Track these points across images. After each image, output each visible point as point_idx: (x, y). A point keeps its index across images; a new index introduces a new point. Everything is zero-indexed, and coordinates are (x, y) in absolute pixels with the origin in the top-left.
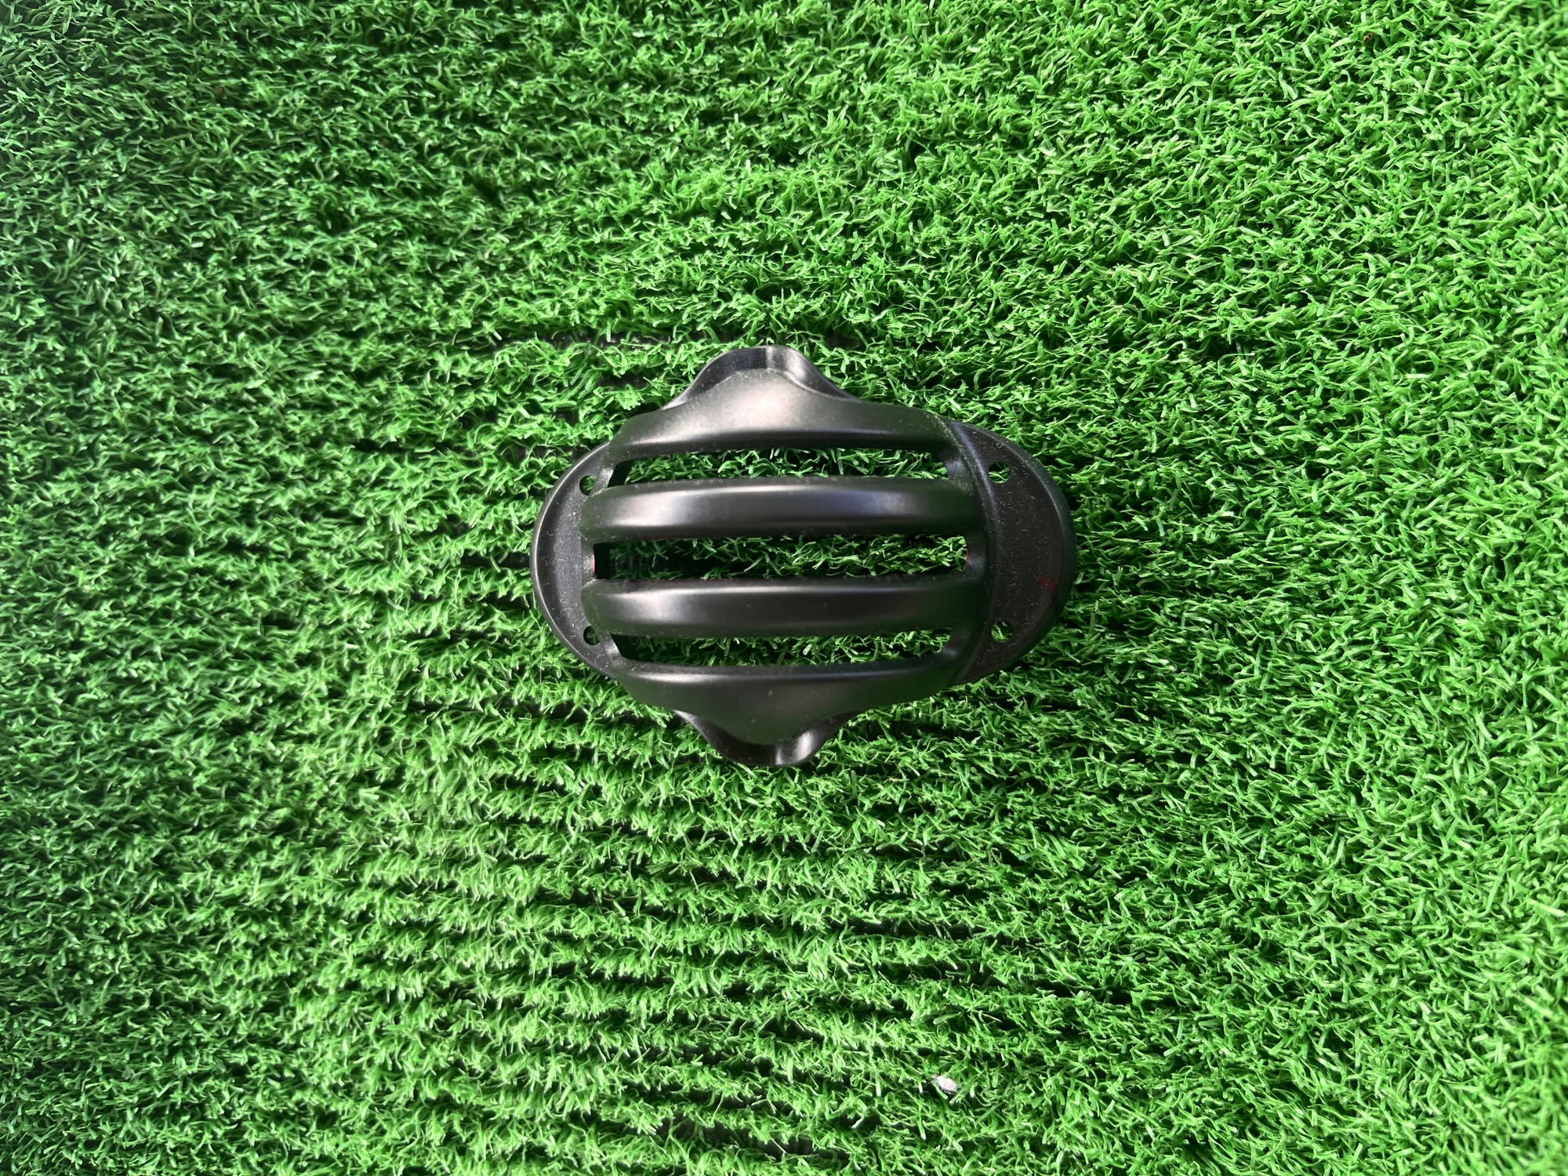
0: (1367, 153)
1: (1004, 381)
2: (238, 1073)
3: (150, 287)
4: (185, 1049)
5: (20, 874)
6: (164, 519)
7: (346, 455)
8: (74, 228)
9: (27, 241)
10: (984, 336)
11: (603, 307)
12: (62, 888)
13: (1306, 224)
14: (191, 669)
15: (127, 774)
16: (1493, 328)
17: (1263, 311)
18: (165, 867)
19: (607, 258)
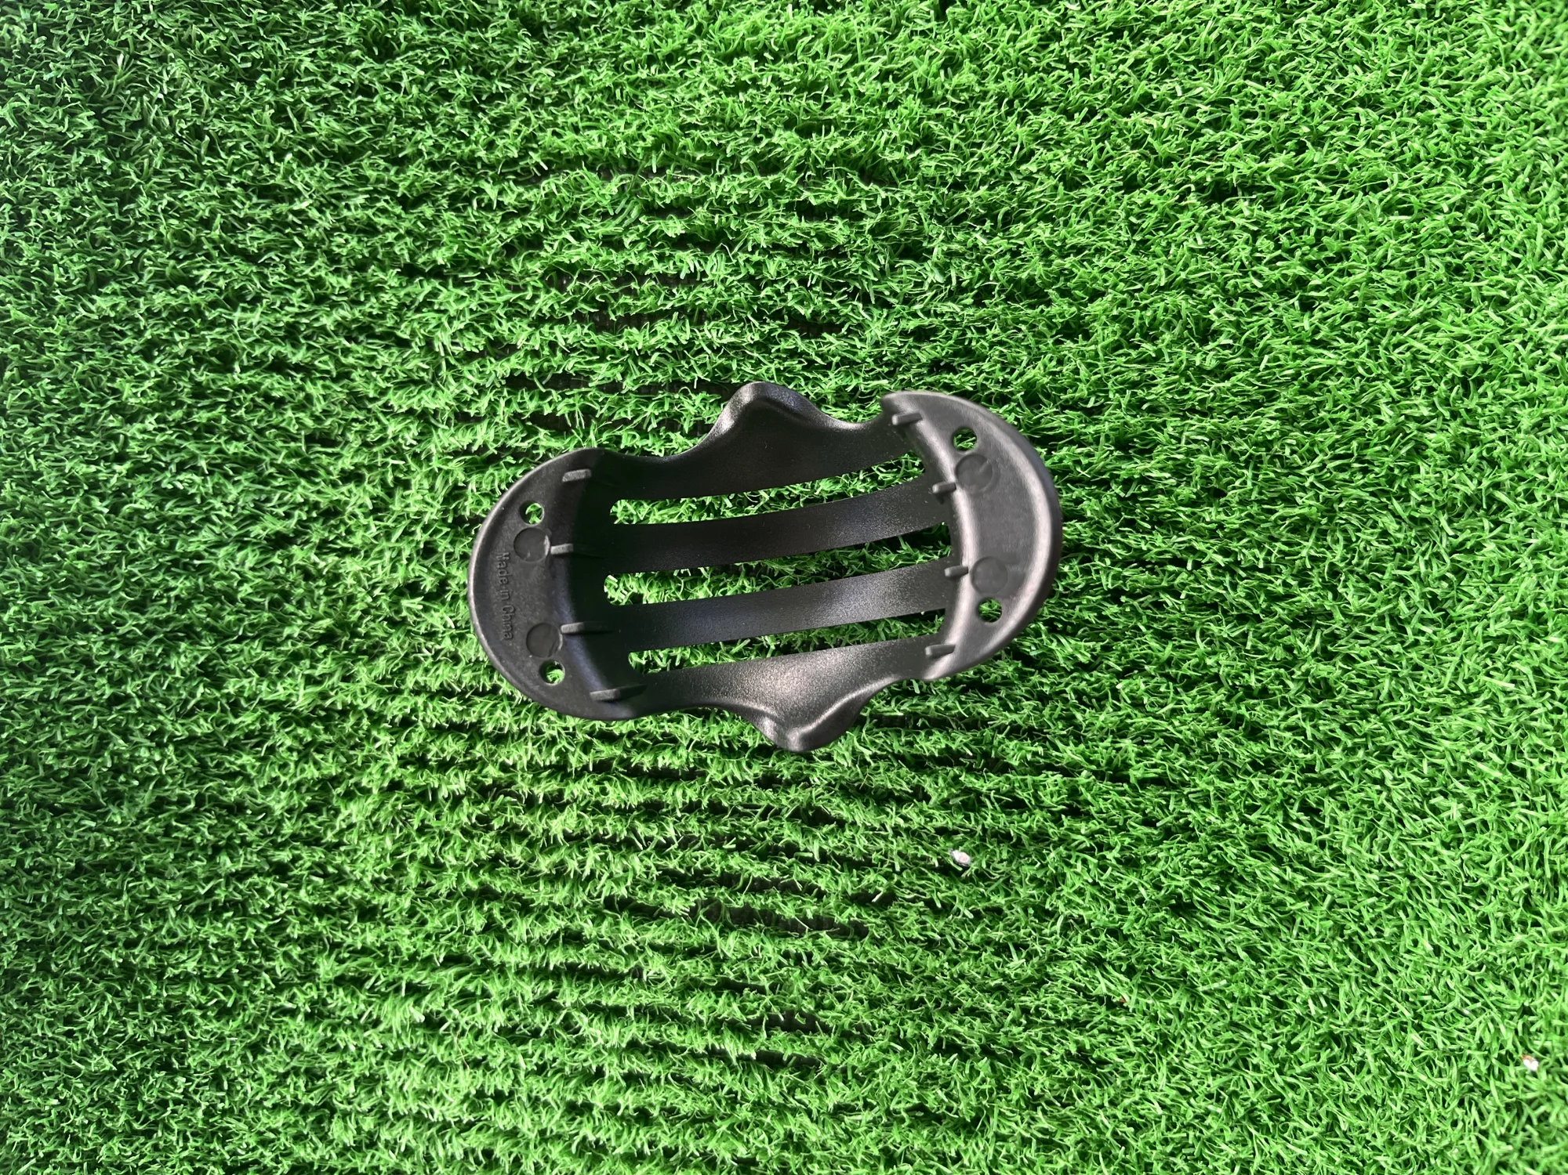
0: (1360, 18)
1: (1025, 220)
2: (281, 871)
3: (198, 106)
4: (230, 848)
5: (64, 679)
6: (210, 335)
7: (392, 278)
8: (125, 43)
9: (76, 55)
10: (1008, 177)
11: (650, 140)
12: (108, 691)
13: (1305, 79)
14: (235, 483)
15: (172, 584)
16: (1466, 177)
17: (1265, 157)
18: (211, 674)
19: (652, 93)
